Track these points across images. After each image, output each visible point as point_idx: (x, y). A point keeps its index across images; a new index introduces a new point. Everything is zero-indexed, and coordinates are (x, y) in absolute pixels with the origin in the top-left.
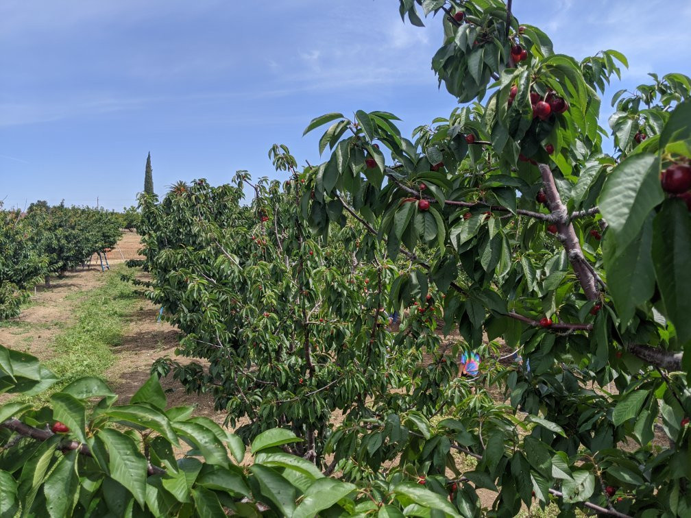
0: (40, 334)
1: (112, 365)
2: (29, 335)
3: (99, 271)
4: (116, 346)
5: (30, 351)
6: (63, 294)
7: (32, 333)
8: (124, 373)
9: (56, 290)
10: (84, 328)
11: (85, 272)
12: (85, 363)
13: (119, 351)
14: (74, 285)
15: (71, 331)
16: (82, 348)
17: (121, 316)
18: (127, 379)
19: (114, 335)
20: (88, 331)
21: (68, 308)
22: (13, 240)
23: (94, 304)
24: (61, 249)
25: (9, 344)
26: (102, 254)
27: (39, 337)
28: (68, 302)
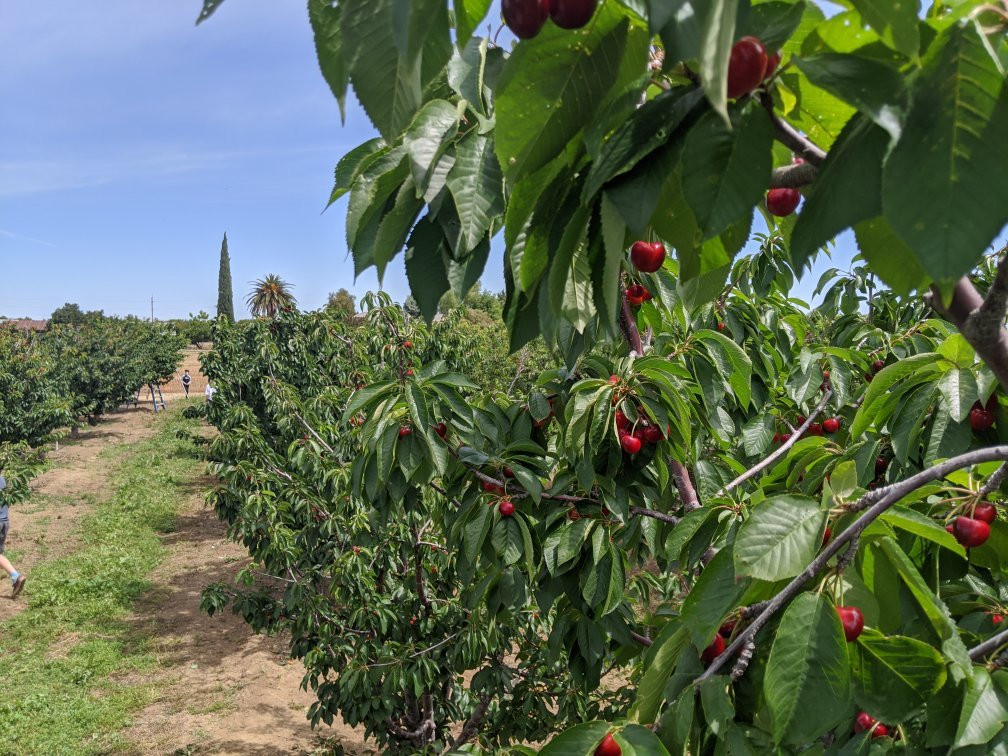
0: (60, 514)
1: (160, 564)
2: (44, 514)
3: (149, 411)
4: (168, 532)
5: (45, 539)
6: (98, 449)
7: (49, 511)
8: (176, 577)
9: (86, 442)
10: (123, 504)
11: (130, 414)
12: (122, 560)
13: (173, 541)
14: (112, 434)
15: (105, 508)
16: (118, 536)
17: (178, 484)
18: (180, 585)
19: (166, 515)
20: (129, 509)
21: (103, 471)
22: (24, 377)
23: (141, 466)
24: (95, 383)
25: (15, 528)
26: (155, 387)
27: (59, 518)
28: (103, 462)
